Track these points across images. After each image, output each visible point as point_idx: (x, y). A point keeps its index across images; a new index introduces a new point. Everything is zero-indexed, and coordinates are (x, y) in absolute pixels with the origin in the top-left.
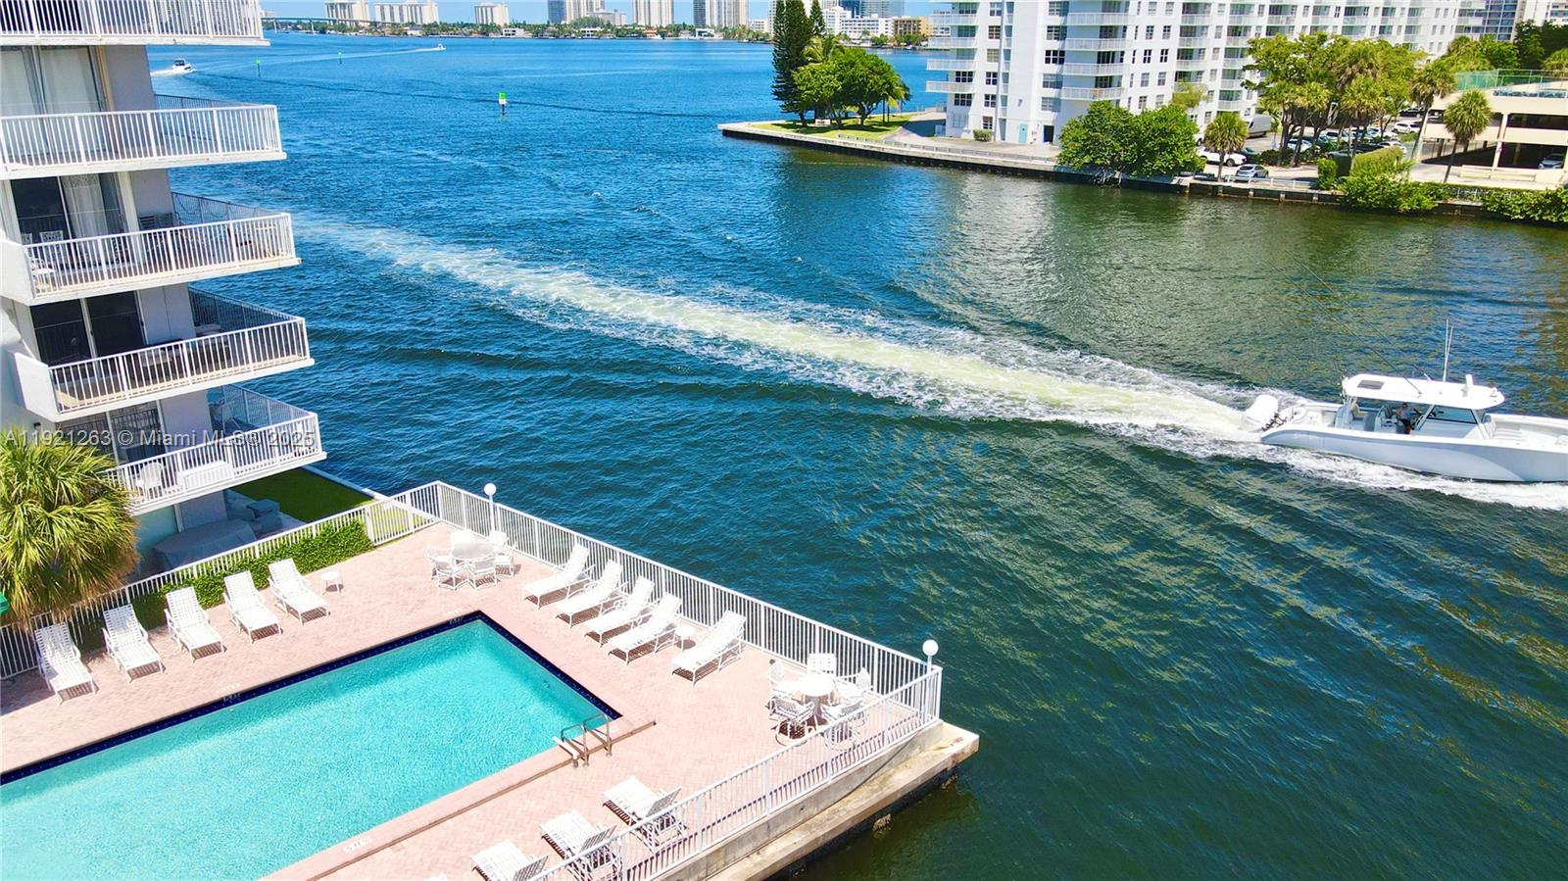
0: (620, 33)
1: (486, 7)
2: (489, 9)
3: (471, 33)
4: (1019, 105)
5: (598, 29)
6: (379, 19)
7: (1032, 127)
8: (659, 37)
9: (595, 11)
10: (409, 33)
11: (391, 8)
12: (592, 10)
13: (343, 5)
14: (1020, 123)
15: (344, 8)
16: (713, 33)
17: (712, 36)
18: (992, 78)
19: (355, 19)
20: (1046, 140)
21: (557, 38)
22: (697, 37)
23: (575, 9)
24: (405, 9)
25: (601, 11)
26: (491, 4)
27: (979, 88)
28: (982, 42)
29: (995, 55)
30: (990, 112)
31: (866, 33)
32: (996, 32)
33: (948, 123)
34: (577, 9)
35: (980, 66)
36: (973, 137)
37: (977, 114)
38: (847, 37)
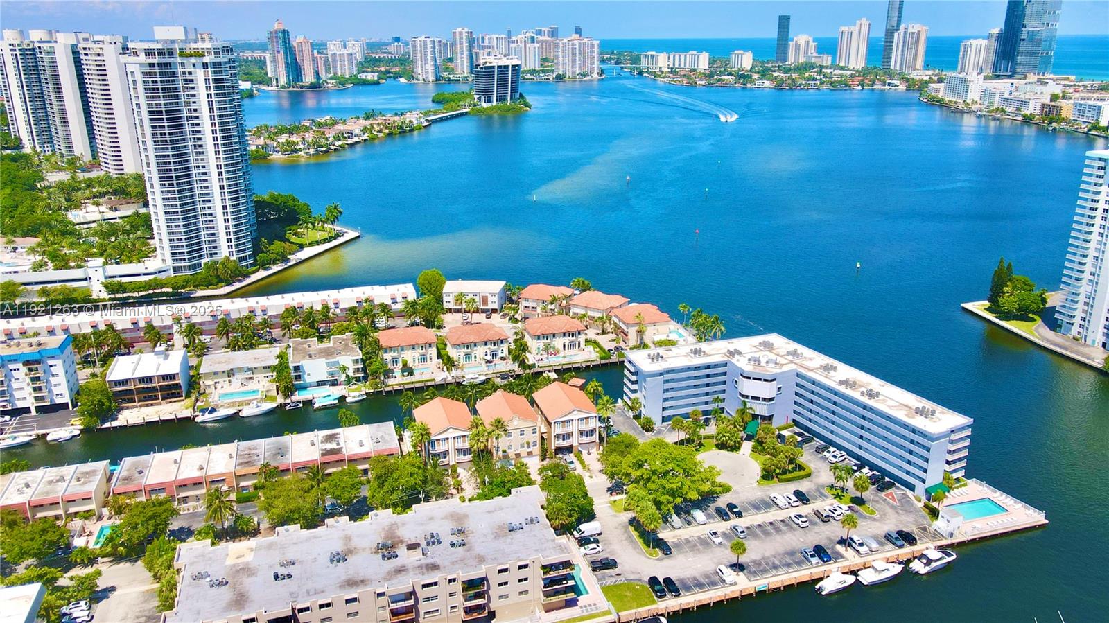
2: (740, 56)
4: (1094, 332)
6: (672, 65)
7: (1097, 341)
9: (809, 56)
10: (698, 83)
12: (807, 56)
13: (652, 56)
14: (1092, 338)
15: (653, 58)
16: (898, 84)
18: (1083, 319)
19: (659, 65)
20: (1102, 347)
24: (688, 56)
25: (814, 55)
27: (1077, 321)
28: (1080, 306)
29: (1085, 311)
30: (1081, 330)
31: (1018, 109)
32: (1086, 304)
33: (1063, 328)
34: (797, 53)
35: (1079, 314)
36: (1072, 337)
37: (1075, 330)
38: (1003, 110)
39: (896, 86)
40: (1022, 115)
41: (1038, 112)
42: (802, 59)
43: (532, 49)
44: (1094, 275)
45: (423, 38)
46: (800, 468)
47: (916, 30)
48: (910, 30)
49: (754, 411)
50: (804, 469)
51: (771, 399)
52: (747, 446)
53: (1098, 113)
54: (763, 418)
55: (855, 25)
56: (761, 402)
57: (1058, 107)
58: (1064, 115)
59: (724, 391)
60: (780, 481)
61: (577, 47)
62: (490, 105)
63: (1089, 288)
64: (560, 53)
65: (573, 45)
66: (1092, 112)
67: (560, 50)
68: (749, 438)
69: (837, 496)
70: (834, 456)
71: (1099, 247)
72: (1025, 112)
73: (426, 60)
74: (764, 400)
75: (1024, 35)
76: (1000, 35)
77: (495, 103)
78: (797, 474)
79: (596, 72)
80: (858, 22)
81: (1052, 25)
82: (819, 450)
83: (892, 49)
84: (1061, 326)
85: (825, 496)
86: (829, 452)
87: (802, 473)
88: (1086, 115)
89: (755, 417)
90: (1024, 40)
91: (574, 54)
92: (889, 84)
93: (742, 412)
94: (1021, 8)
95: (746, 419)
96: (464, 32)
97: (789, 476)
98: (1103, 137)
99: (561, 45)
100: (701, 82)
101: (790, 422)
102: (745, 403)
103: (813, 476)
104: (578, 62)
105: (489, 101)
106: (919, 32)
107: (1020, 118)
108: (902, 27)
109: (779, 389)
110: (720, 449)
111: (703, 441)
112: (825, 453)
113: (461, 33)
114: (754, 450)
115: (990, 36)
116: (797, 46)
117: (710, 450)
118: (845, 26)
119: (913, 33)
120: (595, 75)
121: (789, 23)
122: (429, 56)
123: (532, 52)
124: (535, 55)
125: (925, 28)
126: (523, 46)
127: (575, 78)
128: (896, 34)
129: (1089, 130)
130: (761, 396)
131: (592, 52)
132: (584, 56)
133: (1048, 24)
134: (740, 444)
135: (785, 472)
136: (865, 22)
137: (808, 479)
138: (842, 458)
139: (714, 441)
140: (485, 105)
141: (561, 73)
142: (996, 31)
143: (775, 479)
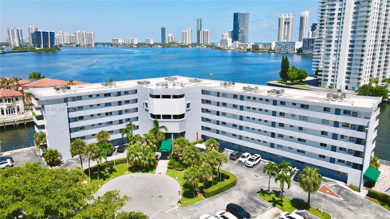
0: (182, 46)
1: (148, 40)
2: (149, 40)
3: (148, 46)
4: (340, 82)
5: (177, 45)
6: (124, 43)
7: (343, 86)
8: (191, 47)
9: (173, 40)
10: (134, 46)
11: (127, 40)
12: (172, 40)
13: (116, 40)
14: (340, 85)
15: (116, 41)
16: (204, 46)
17: (204, 47)
18: (333, 76)
19: (119, 43)
20: (346, 89)
21: (168, 47)
22: (200, 47)
23: (168, 40)
24: (130, 40)
25: (175, 40)
26: (149, 39)
27: (329, 78)
28: (331, 69)
29: (333, 72)
30: (332, 83)
31: (245, 47)
32: (334, 68)
33: (322, 84)
34: (169, 40)
35: (330, 74)
36: (328, 87)
37: (329, 83)
38: (240, 48)
39: (203, 46)
40: (247, 49)
41: (251, 48)
42: (170, 41)
43: (66, 36)
44: (336, 51)
45: (13, 28)
46: (224, 177)
47: (207, 31)
48: (205, 31)
49: (166, 129)
50: (228, 177)
51: (182, 116)
52: (163, 165)
53: (271, 45)
54: (176, 135)
55: (187, 30)
56: (172, 120)
57: (257, 45)
58: (260, 47)
59: (137, 119)
60: (206, 196)
61: (84, 34)
62: (40, 48)
63: (334, 59)
64: (77, 37)
65: (82, 33)
66: (269, 45)
67: (77, 35)
68: (164, 156)
69: (275, 203)
70: (251, 160)
71: (337, 35)
72: (247, 48)
73: (14, 37)
74: (175, 117)
75: (239, 31)
76: (232, 32)
77: (42, 48)
78: (220, 185)
79: (93, 44)
80: (188, 29)
81: (247, 28)
82: (233, 158)
83: (200, 37)
84: (320, 83)
85: (263, 205)
86: (244, 157)
87: (227, 182)
88: (267, 47)
89: (168, 136)
90: (240, 33)
91: (83, 37)
92: (201, 46)
93: (155, 131)
94: (237, 23)
95: (160, 138)
96: (33, 27)
97: (214, 188)
98: (274, 52)
99: (78, 34)
100: (135, 46)
101: (200, 138)
102: (156, 123)
103: (238, 183)
104: (85, 40)
105: (39, 47)
106: (208, 31)
107: (246, 50)
108: (202, 30)
109: (188, 105)
110: (133, 172)
111: (114, 167)
112: (241, 159)
113: (32, 28)
114: (171, 167)
115: (229, 32)
116: (169, 37)
117: (122, 174)
118: (184, 30)
119: (206, 32)
120: (93, 45)
121: (165, 30)
122: (16, 36)
123: (66, 38)
124: (67, 38)
125: (209, 30)
126: (62, 35)
127: (84, 46)
128: (201, 32)
129: (269, 51)
130: (172, 113)
131: (91, 37)
132: (88, 38)
133: (246, 28)
134: (156, 164)
135: (208, 185)
136: (190, 29)
137: (236, 187)
138: (258, 161)
139: (128, 165)
140: (37, 48)
141: (78, 44)
142: (231, 30)
143: (200, 195)
